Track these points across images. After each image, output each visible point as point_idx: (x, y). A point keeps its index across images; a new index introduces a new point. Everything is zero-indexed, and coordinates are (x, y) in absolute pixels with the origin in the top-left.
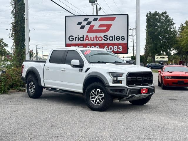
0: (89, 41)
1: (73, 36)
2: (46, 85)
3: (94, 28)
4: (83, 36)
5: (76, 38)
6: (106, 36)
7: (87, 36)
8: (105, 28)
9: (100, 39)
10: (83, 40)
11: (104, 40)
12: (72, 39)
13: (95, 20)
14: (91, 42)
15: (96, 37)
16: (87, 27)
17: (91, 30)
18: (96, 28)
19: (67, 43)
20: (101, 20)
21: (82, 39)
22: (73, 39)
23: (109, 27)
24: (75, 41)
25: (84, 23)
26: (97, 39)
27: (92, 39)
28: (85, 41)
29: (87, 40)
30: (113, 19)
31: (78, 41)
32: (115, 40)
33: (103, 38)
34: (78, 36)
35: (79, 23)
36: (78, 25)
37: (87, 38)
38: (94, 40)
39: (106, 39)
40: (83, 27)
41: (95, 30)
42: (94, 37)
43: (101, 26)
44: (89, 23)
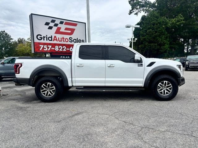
0: (57, 41)
1: (41, 36)
2: (74, 84)
3: (61, 30)
4: (52, 36)
5: (44, 37)
6: (71, 39)
7: (55, 37)
8: (70, 32)
9: (67, 40)
10: (52, 40)
11: (70, 41)
12: (40, 38)
13: (61, 23)
14: (58, 42)
15: (63, 38)
16: (55, 29)
17: (58, 32)
18: (62, 30)
19: (35, 42)
20: (66, 24)
21: (50, 39)
22: (42, 38)
23: (73, 31)
24: (44, 40)
25: (52, 24)
26: (64, 40)
27: (60, 40)
28: (54, 41)
29: (55, 40)
30: (75, 25)
31: (47, 40)
32: (77, 42)
33: (69, 40)
34: (47, 36)
35: (47, 24)
36: (45, 24)
37: (55, 39)
38: (61, 41)
39: (71, 41)
40: (50, 28)
41: (61, 32)
42: (61, 38)
43: (66, 29)
44: (56, 25)
